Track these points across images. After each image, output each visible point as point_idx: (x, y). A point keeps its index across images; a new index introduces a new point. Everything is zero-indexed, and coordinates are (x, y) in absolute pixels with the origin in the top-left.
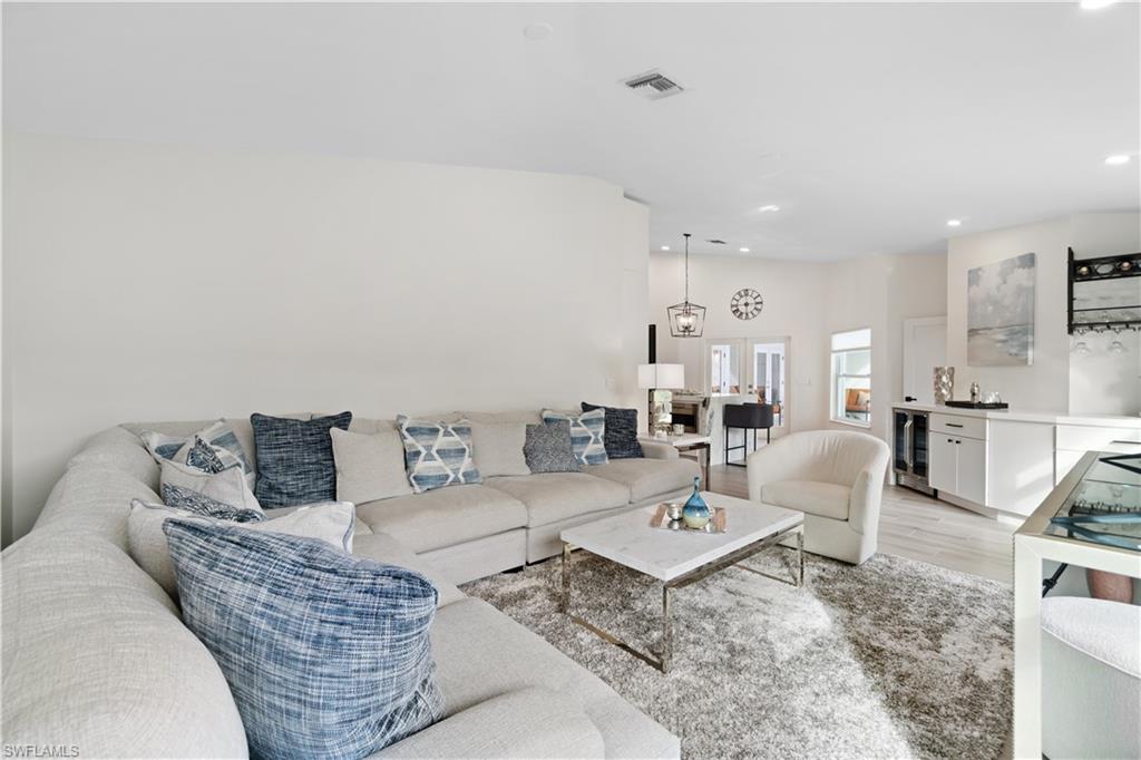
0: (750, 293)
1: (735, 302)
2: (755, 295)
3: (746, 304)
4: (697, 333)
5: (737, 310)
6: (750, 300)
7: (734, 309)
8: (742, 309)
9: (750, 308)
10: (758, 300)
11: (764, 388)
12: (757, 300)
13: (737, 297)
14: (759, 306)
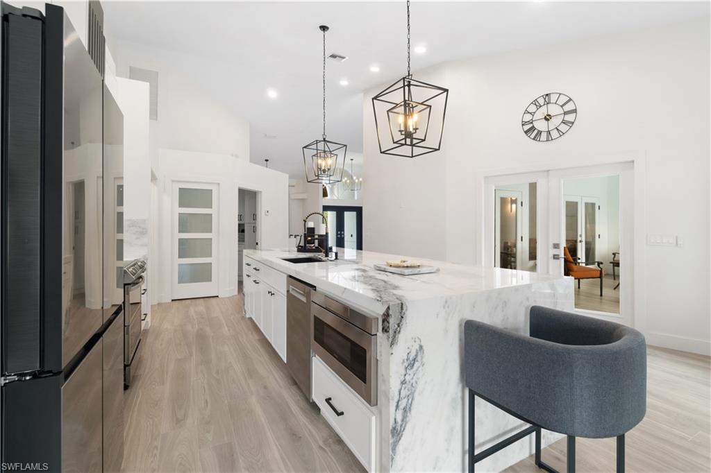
0: (553, 98)
1: (528, 118)
2: (563, 100)
3: (547, 118)
4: (432, 142)
5: (533, 129)
6: (554, 110)
7: (527, 127)
8: (541, 125)
9: (555, 122)
10: (569, 107)
11: (576, 241)
12: (567, 108)
13: (532, 109)
14: (570, 118)
